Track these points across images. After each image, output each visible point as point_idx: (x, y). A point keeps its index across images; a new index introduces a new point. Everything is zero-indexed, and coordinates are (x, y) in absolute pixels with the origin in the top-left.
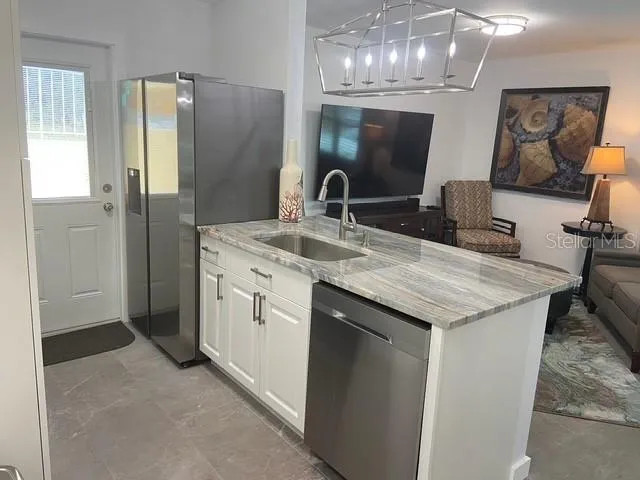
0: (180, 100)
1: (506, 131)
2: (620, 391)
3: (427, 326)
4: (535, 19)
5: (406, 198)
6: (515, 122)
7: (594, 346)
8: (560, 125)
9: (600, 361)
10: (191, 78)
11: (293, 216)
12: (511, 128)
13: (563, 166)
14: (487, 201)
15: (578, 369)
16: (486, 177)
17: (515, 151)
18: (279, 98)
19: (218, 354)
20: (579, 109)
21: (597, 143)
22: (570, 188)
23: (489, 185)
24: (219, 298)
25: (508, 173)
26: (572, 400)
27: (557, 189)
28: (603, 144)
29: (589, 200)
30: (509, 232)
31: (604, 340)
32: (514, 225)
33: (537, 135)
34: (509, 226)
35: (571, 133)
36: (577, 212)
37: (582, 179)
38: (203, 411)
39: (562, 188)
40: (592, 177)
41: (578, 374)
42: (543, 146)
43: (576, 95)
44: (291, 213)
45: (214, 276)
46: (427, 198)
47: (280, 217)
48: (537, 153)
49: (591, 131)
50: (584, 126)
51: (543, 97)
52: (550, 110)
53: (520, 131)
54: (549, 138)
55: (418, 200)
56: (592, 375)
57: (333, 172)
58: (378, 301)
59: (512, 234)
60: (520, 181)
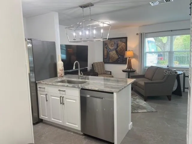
0: (28, 46)
1: (105, 49)
2: (144, 106)
3: (113, 93)
4: (111, 22)
5: (84, 68)
6: (107, 47)
7: (135, 97)
8: (118, 47)
9: (137, 100)
10: (31, 39)
11: (62, 75)
12: (106, 48)
13: (120, 56)
14: (104, 67)
15: (134, 103)
16: (102, 61)
17: (108, 53)
18: (54, 44)
19: (47, 118)
20: (121, 43)
21: (126, 50)
22: (122, 61)
23: (103, 63)
24: (47, 101)
25: (107, 59)
26: (135, 110)
27: (119, 62)
28: (128, 50)
29: (126, 64)
30: (110, 74)
31: (137, 96)
32: (111, 72)
33: (113, 49)
34: (110, 72)
35: (120, 48)
36: (125, 67)
37: (124, 59)
38: (47, 134)
39: (120, 61)
40: (126, 58)
41: (134, 104)
42: (114, 52)
43: (120, 39)
44: (61, 75)
45: (44, 95)
46: (89, 68)
47: (58, 76)
48: (113, 54)
49: (125, 48)
50: (123, 46)
51: (113, 40)
52: (115, 43)
53: (108, 49)
54: (115, 50)
55: (87, 68)
56: (137, 103)
57: (76, 62)
58: (99, 90)
59: (111, 74)
60: (110, 61)
